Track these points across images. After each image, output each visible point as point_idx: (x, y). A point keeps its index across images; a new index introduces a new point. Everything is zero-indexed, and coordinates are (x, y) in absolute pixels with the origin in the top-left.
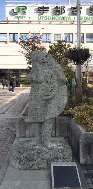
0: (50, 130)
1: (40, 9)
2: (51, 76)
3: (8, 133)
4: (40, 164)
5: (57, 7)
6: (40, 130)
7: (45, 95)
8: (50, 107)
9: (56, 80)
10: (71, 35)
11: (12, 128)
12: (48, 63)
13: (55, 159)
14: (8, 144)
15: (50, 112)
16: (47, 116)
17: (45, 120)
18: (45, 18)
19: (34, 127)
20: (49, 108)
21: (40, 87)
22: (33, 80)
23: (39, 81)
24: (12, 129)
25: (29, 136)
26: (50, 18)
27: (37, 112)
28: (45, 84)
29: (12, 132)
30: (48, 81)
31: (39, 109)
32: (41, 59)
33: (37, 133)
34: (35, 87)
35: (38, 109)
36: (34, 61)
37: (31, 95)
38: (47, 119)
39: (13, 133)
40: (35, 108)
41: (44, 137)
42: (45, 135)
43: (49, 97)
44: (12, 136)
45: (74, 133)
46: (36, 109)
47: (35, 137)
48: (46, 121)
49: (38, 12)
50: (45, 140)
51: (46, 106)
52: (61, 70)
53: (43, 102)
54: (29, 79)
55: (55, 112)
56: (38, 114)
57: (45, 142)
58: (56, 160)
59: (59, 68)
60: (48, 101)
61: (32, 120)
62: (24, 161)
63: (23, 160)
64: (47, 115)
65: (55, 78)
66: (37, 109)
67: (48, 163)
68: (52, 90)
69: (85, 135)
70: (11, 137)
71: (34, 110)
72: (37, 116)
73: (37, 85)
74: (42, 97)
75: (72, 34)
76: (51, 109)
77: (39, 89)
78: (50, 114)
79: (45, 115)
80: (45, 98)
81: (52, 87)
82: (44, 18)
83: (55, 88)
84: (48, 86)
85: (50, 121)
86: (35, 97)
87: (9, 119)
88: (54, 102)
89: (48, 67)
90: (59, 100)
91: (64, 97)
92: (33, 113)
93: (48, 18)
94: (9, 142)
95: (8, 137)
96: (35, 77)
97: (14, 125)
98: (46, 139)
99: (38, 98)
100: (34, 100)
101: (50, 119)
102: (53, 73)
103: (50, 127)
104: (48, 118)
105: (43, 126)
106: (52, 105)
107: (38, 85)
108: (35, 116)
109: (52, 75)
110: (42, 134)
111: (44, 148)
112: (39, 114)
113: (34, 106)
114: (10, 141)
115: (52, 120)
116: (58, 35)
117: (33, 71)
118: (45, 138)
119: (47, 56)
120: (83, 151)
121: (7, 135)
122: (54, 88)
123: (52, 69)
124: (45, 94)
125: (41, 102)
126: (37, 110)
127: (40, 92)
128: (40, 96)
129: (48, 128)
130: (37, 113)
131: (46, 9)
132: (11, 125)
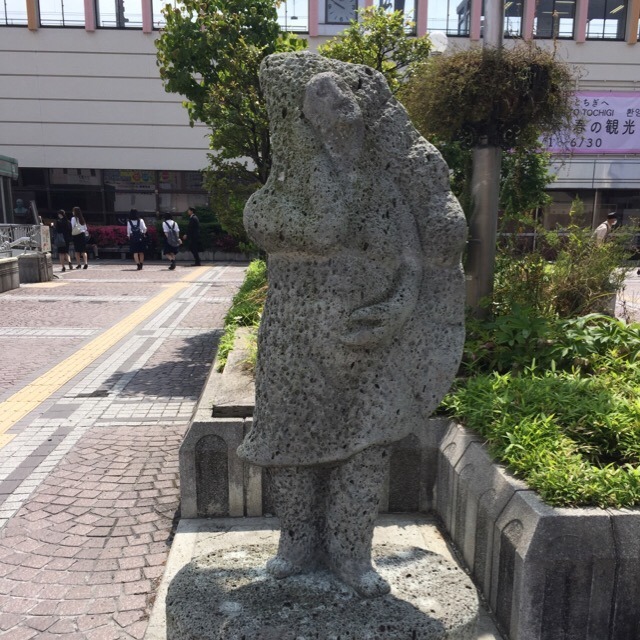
0: (371, 500)
2: (383, 211)
3: (139, 497)
6: (317, 499)
7: (354, 321)
8: (377, 386)
9: (413, 235)
11: (155, 472)
14: (144, 556)
15: (375, 410)
16: (362, 433)
19: (289, 489)
23: (322, 239)
24: (155, 476)
25: (245, 514)
27: (308, 415)
28: (350, 256)
29: (156, 493)
30: (370, 242)
33: (301, 514)
34: (292, 276)
37: (273, 316)
39: (161, 496)
40: (297, 393)
41: (340, 535)
42: (344, 525)
43: (377, 329)
44: (159, 513)
46: (301, 397)
47: (291, 533)
48: (353, 456)
50: (345, 551)
51: (357, 381)
52: (440, 172)
53: (340, 359)
54: (261, 228)
55: (401, 413)
56: (313, 423)
57: (346, 557)
60: (367, 351)
61: (277, 453)
64: (357, 425)
66: (305, 399)
68: (388, 295)
70: (153, 517)
71: (291, 402)
73: (309, 264)
74: (334, 329)
77: (322, 288)
78: (374, 421)
79: (351, 430)
80: (352, 338)
83: (408, 282)
84: (369, 270)
86: (297, 333)
90: (423, 346)
91: (450, 332)
92: (284, 416)
94: (148, 544)
96: (296, 215)
98: (351, 546)
99: (315, 335)
100: (289, 349)
101: (373, 447)
102: (396, 193)
103: (372, 489)
104: (364, 443)
105: (336, 485)
106: (389, 372)
107: (316, 263)
108: (293, 435)
109: (391, 205)
110: (330, 522)
111: (344, 591)
112: (318, 422)
113: (287, 383)
114: (152, 536)
115: (384, 455)
117: (282, 178)
118: (344, 538)
120: (534, 602)
121: (135, 506)
122: (397, 279)
123: (388, 166)
124: (354, 316)
125: (331, 361)
126: (309, 403)
127: (322, 304)
129: (362, 491)
130: (307, 420)
132: (150, 456)
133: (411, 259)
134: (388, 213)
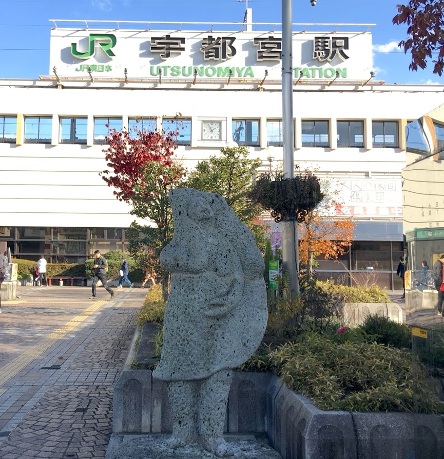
0: (222, 401)
1: (159, 43)
2: (224, 254)
3: (86, 423)
5: (210, 38)
6: (194, 401)
7: (211, 305)
8: (223, 338)
9: (239, 265)
10: (255, 124)
11: (94, 410)
12: (216, 219)
14: (91, 452)
15: (223, 350)
16: (217, 362)
17: (210, 374)
18: (172, 70)
19: (179, 394)
20: (221, 339)
21: (198, 282)
22: (180, 265)
23: (196, 267)
24: (94, 412)
25: (151, 431)
26: (187, 72)
27: (190, 351)
28: (209, 274)
29: (96, 421)
30: (218, 268)
31: (195, 343)
32: (201, 209)
33: (185, 410)
34: (183, 283)
35: (191, 343)
36: (180, 213)
37: (173, 303)
38: (215, 370)
39: (99, 422)
40: (184, 340)
41: (206, 423)
42: (208, 416)
43: (222, 308)
44: (98, 431)
45: (287, 417)
46: (186, 342)
47: (180, 422)
48: (212, 375)
49: (153, 53)
50: (209, 432)
51: (213, 335)
52: (250, 238)
53: (206, 323)
54: (168, 262)
55: (236, 352)
56: (192, 356)
57: (210, 436)
59: (246, 234)
60: (218, 319)
61: (174, 373)
64: (214, 358)
65: (236, 259)
66: (188, 343)
68: (228, 293)
69: (319, 418)
70: (95, 433)
71: (181, 345)
72: (189, 362)
73: (190, 277)
74: (201, 308)
75: (259, 120)
76: (225, 344)
77: (196, 289)
78: (222, 356)
79: (211, 361)
80: (210, 312)
81: (229, 282)
82: (169, 71)
83: (237, 287)
84: (218, 281)
85: (224, 375)
86: (184, 310)
87: (80, 384)
88: (234, 324)
89: (216, 230)
90: (246, 318)
91: (260, 312)
92: (177, 352)
93: (181, 70)
94: (93, 446)
95: (88, 434)
96: (185, 256)
97: (98, 400)
98: (212, 429)
99: (193, 311)
100: (180, 318)
101: (222, 370)
102: (231, 247)
103: (222, 395)
104: (217, 368)
105: (203, 392)
106: (229, 331)
107: (193, 277)
108: (182, 362)
109: (228, 252)
110: (201, 415)
111: (208, 454)
112: (194, 356)
113: (179, 335)
114: (95, 443)
115: (228, 375)
116: (212, 122)
117: (178, 240)
118: (208, 424)
119: (213, 202)
121: (84, 427)
122: (232, 286)
123: (226, 235)
124: (211, 302)
125: (200, 324)
126: (190, 345)
127: (196, 296)
128: (197, 306)
129: (217, 395)
130: (189, 354)
131: (177, 44)
132: (90, 401)
133: (238, 276)
134: (226, 256)
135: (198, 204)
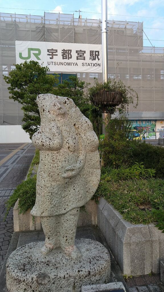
0: (74, 226)
4: (61, 287)
8: (74, 189)
12: (68, 114)
13: (86, 277)
15: (74, 197)
16: (70, 205)
20: (72, 190)
22: (45, 145)
23: (55, 146)
25: (35, 229)
30: (70, 146)
32: (58, 108)
33: (52, 232)
34: (47, 157)
37: (41, 169)
42: (65, 234)
43: (73, 173)
46: (50, 194)
47: (49, 238)
48: (68, 212)
51: (68, 188)
52: (90, 126)
53: (62, 182)
54: (37, 143)
55: (82, 197)
58: (87, 279)
59: (87, 124)
60: (70, 179)
61: (43, 212)
62: (33, 287)
63: (31, 284)
64: (69, 202)
67: (74, 284)
68: (76, 162)
74: (60, 173)
76: (75, 193)
79: (67, 204)
80: (65, 175)
81: (77, 155)
83: (82, 158)
84: (70, 154)
88: (80, 180)
90: (88, 176)
91: (96, 171)
96: (48, 140)
98: (68, 242)
101: (74, 208)
103: (74, 222)
104: (70, 208)
105: (62, 221)
106: (78, 185)
108: (48, 206)
109: (76, 136)
110: (61, 234)
114: (4, 239)
115: (77, 211)
118: (66, 239)
122: (79, 157)
128: (57, 172)
129: (71, 223)
130: (52, 201)
134: (75, 138)
135: (55, 104)
